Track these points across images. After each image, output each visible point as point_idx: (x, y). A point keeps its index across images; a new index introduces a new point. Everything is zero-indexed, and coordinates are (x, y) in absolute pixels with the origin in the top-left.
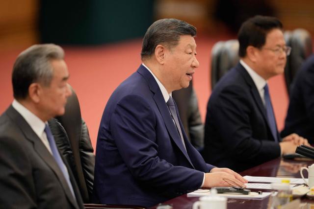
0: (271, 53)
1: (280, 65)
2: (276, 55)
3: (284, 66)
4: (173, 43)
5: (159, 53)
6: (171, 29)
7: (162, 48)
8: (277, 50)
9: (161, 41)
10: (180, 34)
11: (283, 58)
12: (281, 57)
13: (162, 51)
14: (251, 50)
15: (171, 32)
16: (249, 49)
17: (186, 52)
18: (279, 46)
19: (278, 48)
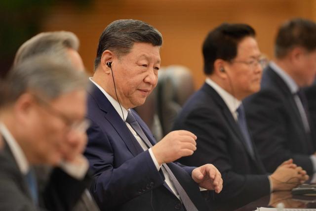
0: (245, 67)
1: (256, 80)
2: (250, 69)
3: (259, 81)
4: (123, 50)
5: (106, 60)
6: (124, 33)
7: (110, 54)
8: (251, 63)
9: (110, 46)
10: (134, 41)
11: (259, 72)
12: (257, 70)
13: (111, 58)
14: (220, 65)
15: (123, 36)
16: (218, 63)
17: (137, 64)
18: (254, 57)
19: (252, 60)
